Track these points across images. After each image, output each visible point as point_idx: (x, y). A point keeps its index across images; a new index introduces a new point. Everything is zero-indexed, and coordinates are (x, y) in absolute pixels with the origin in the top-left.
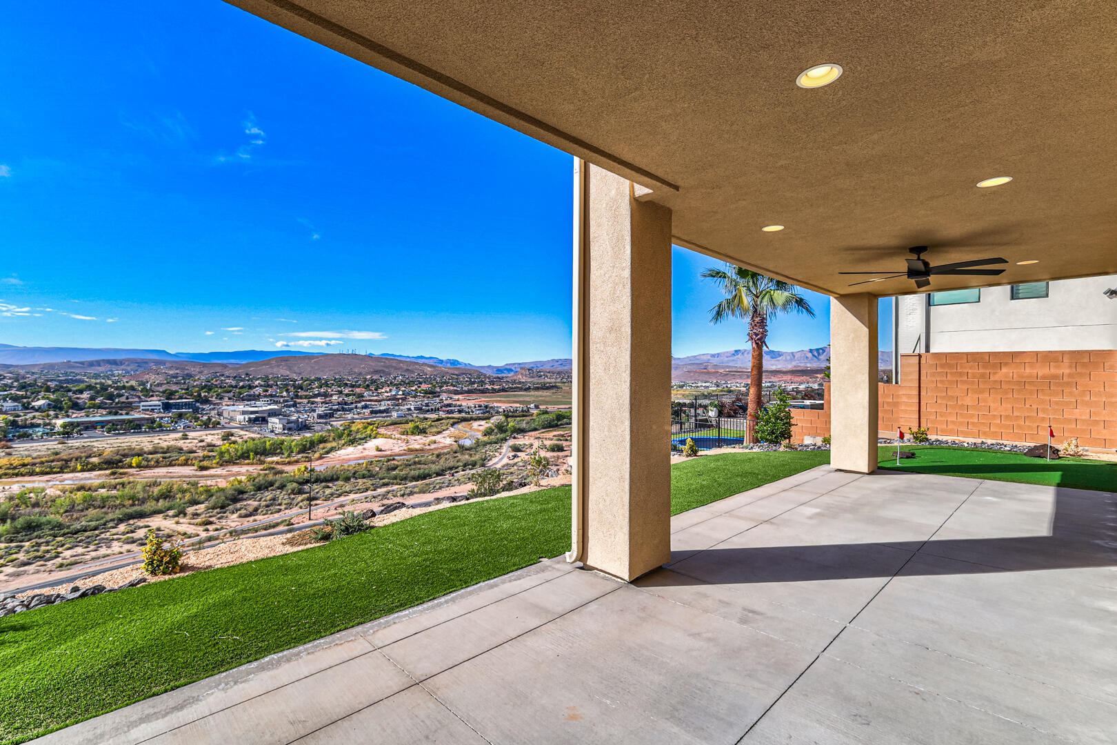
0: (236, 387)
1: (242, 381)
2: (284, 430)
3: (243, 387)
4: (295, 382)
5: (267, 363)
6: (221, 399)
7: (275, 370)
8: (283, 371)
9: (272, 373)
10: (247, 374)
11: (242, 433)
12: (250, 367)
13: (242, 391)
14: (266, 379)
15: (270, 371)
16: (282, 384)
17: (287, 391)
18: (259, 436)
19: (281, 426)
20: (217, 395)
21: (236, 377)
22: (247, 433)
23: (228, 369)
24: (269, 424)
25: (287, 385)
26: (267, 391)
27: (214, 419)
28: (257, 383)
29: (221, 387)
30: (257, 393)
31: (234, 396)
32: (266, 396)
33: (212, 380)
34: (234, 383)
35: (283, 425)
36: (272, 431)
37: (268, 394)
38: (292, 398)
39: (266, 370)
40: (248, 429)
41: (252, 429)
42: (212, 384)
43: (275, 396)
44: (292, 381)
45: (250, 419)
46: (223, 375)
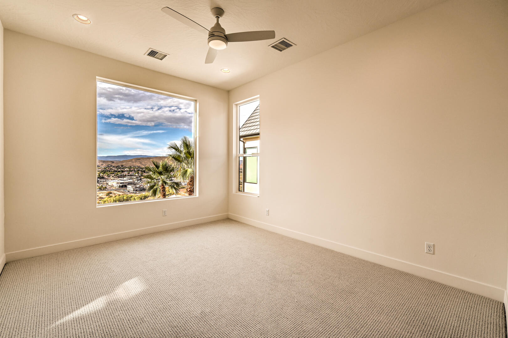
0: (116, 171)
1: (119, 168)
2: (134, 191)
3: (119, 172)
4: (143, 169)
5: (131, 161)
6: (109, 177)
7: (134, 164)
8: (138, 164)
9: (133, 165)
10: (122, 166)
11: (115, 192)
12: (124, 162)
13: (119, 173)
14: (130, 167)
15: (132, 164)
16: (137, 170)
17: (138, 173)
18: (122, 194)
19: (132, 189)
20: (108, 175)
21: (117, 167)
22: (118, 192)
23: (114, 163)
24: (128, 188)
25: (139, 170)
26: (129, 173)
27: (104, 186)
28: (126, 169)
29: (110, 172)
30: (125, 174)
31: (115, 175)
32: (128, 176)
33: (107, 168)
34: (116, 169)
35: (133, 189)
36: (129, 191)
37: (129, 174)
38: (140, 176)
39: (130, 164)
40: (118, 190)
41: (120, 191)
42: (107, 170)
43: (133, 175)
44: (141, 169)
45: (120, 186)
46: (112, 166)
